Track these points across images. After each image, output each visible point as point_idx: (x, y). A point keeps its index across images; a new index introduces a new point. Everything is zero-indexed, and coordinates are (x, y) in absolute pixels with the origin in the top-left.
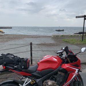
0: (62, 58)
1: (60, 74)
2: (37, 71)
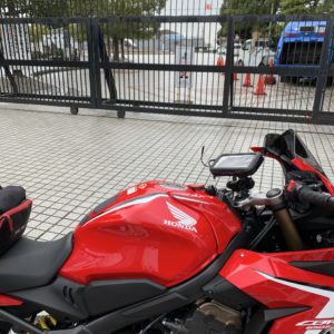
0: (241, 203)
1: (211, 317)
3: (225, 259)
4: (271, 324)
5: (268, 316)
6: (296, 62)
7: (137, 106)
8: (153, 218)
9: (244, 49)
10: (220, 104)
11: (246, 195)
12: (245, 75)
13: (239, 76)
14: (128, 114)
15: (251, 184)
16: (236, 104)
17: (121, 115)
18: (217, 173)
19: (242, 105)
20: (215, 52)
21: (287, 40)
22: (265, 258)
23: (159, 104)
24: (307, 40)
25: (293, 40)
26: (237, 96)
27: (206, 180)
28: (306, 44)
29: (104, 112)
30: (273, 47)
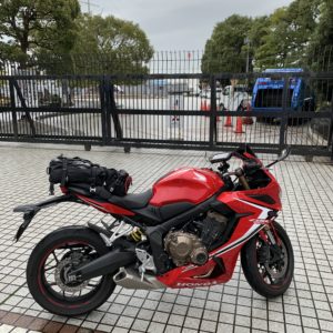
0: (224, 175)
1: (214, 219)
2: (150, 206)
3: (218, 194)
4: (239, 219)
5: (237, 216)
6: (269, 106)
7: (139, 143)
8: (188, 178)
9: (224, 94)
10: (207, 140)
11: (226, 171)
12: (226, 118)
13: (221, 118)
14: (133, 149)
15: (228, 166)
16: (220, 140)
17: (127, 151)
18: (213, 162)
19: (225, 140)
20: (197, 95)
21: (261, 87)
22: (235, 193)
23: (158, 141)
24: (276, 87)
25: (266, 87)
26: (220, 135)
27: (208, 165)
28: (276, 90)
29: (112, 148)
30: (250, 92)
